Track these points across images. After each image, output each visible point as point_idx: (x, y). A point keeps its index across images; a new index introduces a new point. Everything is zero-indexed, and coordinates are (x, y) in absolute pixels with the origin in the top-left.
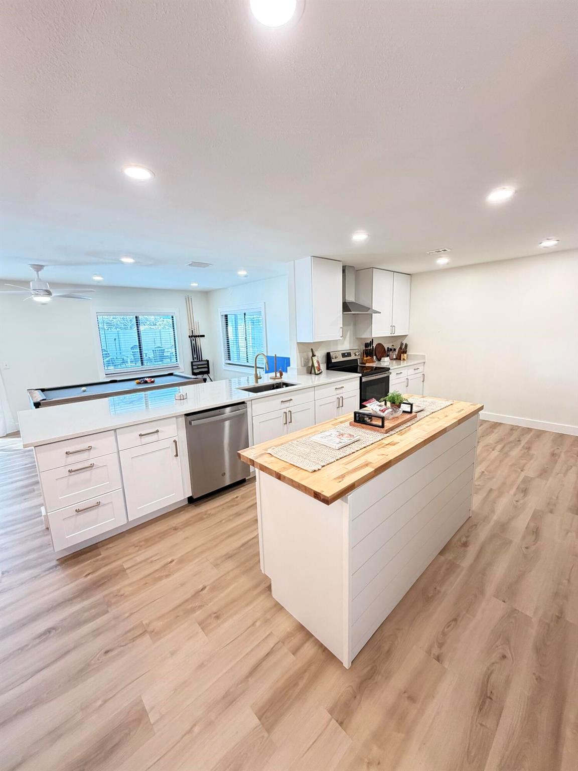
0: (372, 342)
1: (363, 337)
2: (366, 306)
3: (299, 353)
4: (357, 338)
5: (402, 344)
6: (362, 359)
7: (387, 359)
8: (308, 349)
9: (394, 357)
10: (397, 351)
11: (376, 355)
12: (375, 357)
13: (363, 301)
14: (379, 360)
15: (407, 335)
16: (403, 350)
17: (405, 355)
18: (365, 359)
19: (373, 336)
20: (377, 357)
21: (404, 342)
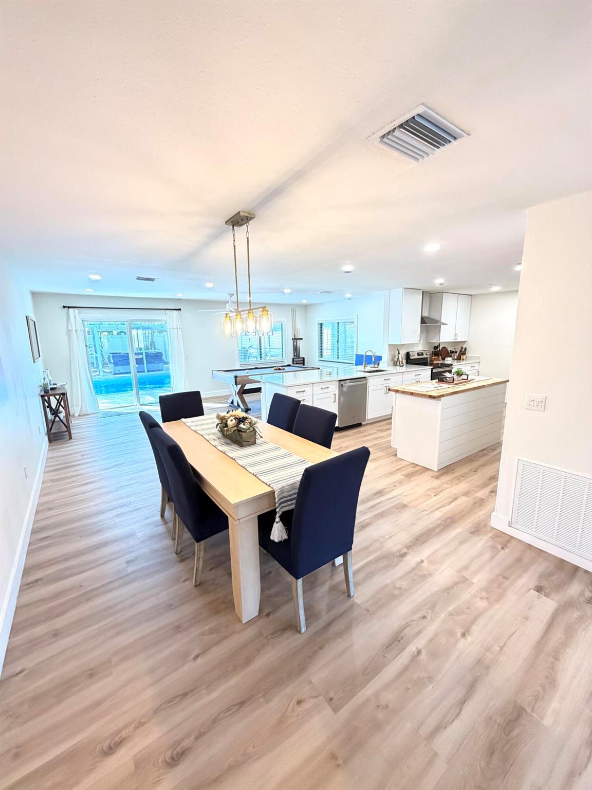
0: (439, 346)
1: (432, 342)
2: (436, 319)
3: (389, 351)
4: (428, 343)
5: (462, 348)
6: (431, 358)
7: (450, 359)
8: (395, 348)
9: (456, 358)
10: (458, 353)
11: (441, 356)
12: (440, 357)
13: (434, 316)
14: (444, 359)
15: (466, 341)
16: (463, 352)
17: (465, 356)
18: (433, 358)
19: (441, 341)
20: (442, 357)
21: (464, 347)
